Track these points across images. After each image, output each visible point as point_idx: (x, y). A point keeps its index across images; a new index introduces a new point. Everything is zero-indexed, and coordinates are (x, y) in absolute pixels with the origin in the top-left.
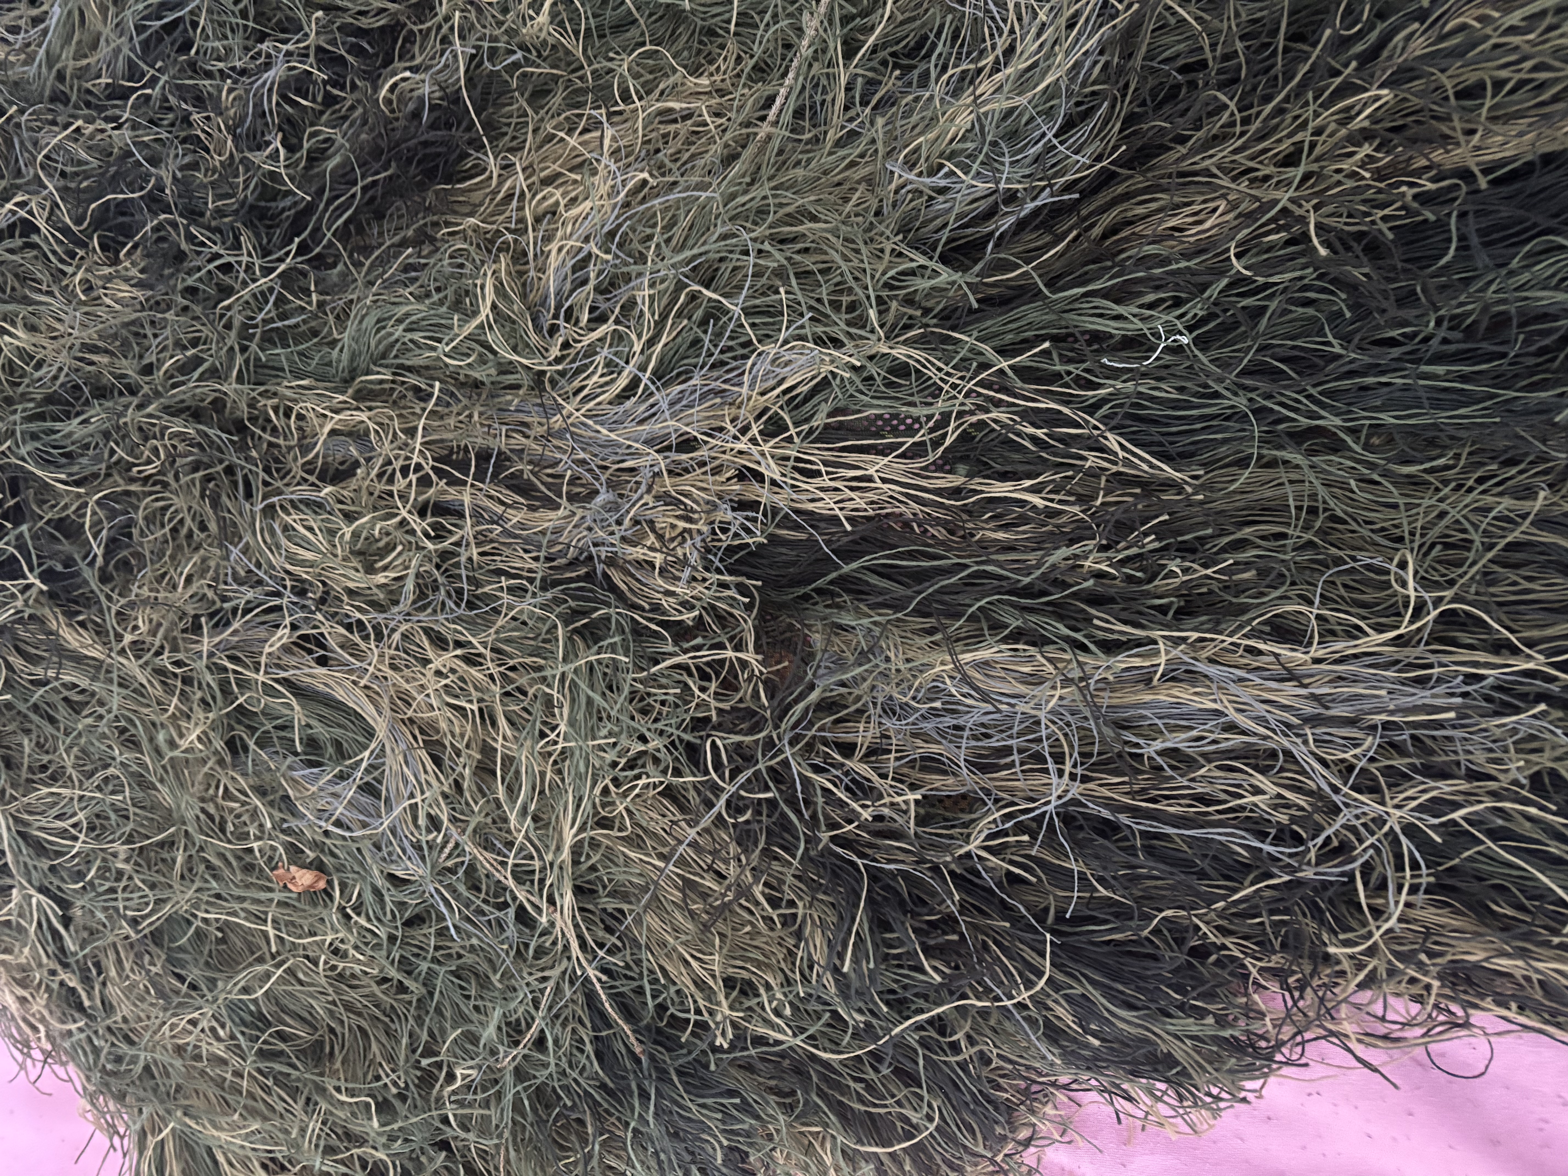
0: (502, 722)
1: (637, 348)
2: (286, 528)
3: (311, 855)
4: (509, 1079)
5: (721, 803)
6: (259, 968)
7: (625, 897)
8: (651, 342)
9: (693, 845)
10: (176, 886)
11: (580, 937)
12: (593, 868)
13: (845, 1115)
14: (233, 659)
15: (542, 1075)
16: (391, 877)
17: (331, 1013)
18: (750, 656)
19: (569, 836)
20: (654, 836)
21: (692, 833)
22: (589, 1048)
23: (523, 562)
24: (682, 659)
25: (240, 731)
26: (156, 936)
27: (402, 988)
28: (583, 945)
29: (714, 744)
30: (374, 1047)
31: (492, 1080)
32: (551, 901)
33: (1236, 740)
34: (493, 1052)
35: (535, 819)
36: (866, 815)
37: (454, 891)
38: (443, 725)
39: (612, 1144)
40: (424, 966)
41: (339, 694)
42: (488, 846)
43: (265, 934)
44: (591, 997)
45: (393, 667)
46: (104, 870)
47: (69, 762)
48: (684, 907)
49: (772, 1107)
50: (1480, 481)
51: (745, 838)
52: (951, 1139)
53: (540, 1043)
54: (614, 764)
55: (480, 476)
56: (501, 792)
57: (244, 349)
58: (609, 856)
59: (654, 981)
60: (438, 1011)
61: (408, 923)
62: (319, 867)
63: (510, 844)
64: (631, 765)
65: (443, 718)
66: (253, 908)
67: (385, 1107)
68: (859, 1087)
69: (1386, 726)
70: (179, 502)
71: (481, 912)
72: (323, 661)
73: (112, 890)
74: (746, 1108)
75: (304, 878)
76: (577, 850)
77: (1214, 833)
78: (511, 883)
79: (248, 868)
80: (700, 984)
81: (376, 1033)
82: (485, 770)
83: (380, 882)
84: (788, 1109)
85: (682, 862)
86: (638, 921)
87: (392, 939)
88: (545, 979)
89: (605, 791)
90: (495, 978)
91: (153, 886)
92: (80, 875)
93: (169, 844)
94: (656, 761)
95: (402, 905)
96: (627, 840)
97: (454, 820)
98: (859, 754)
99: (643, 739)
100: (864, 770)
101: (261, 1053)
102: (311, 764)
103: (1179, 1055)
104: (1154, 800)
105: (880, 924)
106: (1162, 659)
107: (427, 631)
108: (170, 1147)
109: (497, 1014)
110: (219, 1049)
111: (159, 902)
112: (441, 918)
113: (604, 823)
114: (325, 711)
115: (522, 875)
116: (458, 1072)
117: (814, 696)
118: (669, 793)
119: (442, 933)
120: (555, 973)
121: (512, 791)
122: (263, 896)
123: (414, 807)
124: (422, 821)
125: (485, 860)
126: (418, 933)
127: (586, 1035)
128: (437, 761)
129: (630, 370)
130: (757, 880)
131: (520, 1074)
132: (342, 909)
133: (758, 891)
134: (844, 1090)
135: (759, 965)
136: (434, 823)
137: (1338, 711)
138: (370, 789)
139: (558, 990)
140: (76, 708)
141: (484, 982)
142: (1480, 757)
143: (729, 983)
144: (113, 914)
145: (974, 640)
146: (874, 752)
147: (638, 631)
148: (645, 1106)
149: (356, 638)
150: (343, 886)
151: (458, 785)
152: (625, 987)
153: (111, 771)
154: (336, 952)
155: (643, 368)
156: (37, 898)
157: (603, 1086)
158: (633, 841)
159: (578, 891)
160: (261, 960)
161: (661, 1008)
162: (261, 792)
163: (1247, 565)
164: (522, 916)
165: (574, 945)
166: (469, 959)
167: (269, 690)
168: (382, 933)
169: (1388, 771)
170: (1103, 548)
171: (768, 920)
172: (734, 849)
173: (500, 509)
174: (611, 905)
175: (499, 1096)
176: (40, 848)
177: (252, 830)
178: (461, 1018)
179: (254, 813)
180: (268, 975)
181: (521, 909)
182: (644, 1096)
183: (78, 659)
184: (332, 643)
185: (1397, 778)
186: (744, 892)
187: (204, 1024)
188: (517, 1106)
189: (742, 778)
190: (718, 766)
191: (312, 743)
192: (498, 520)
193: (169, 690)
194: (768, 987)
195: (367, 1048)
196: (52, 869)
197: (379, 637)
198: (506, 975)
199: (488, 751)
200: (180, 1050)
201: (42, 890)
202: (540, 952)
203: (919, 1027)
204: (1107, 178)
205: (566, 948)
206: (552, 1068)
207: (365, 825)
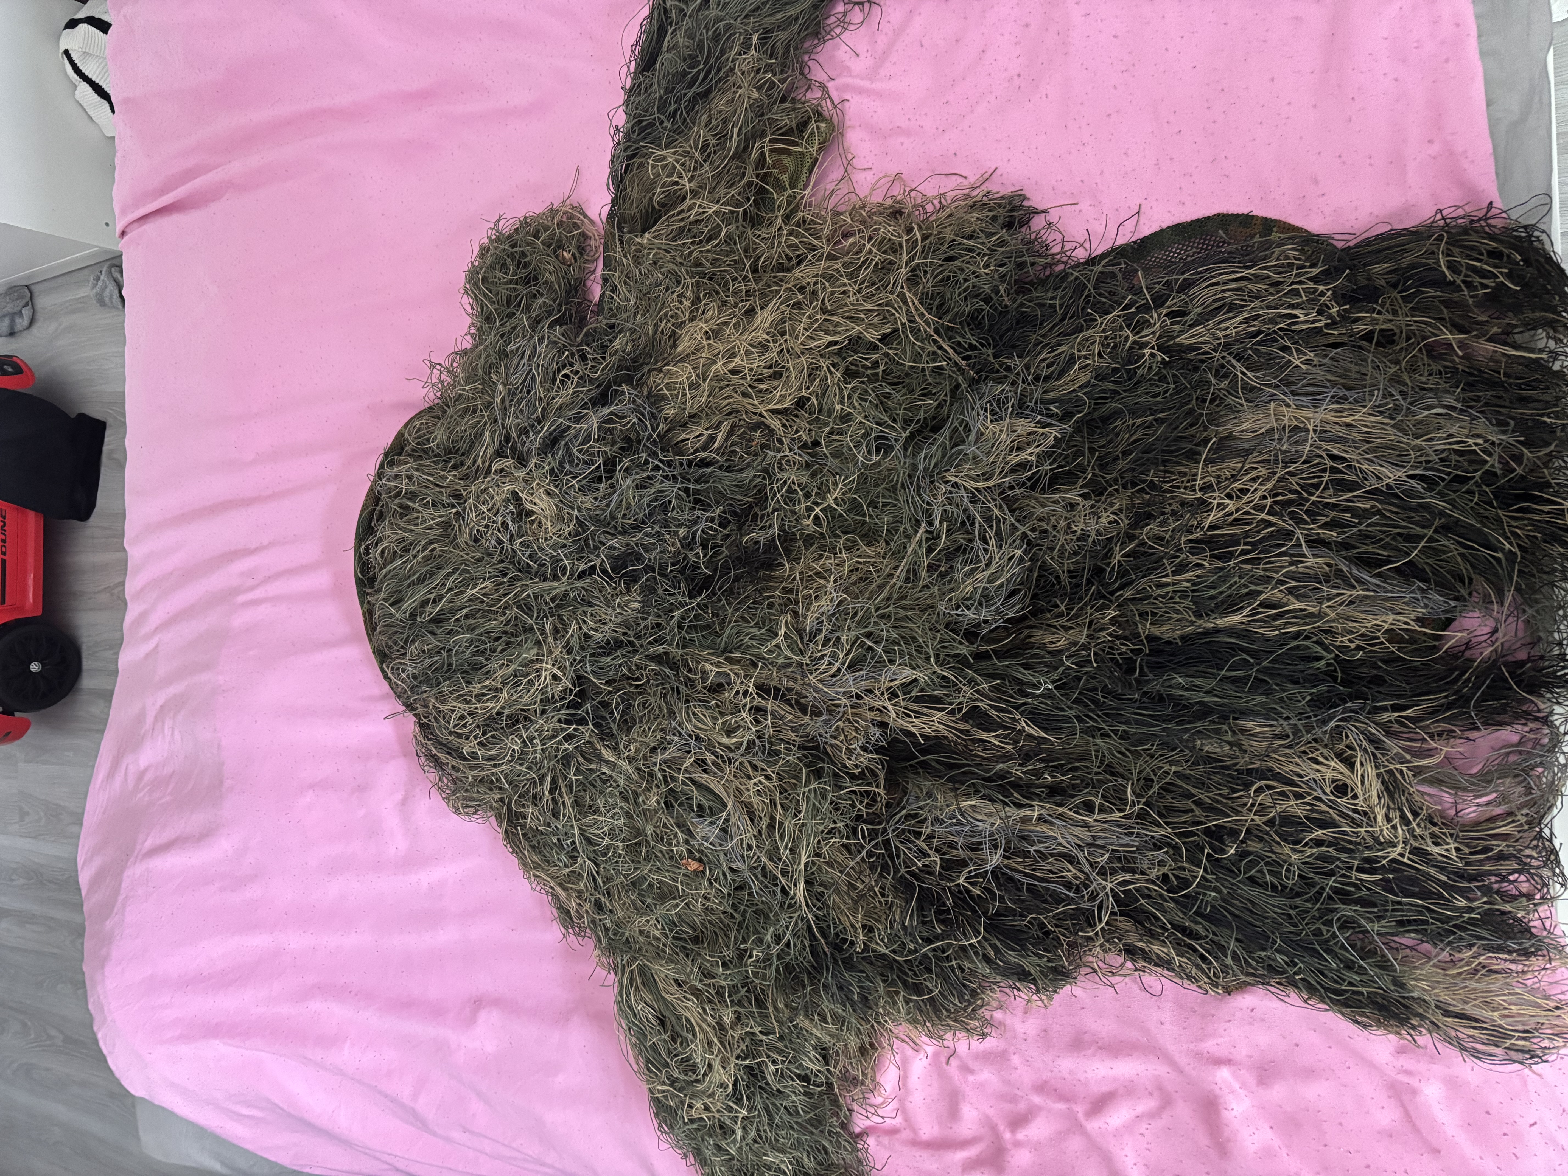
0: (779, 807)
1: (841, 657)
2: (694, 714)
3: (698, 855)
4: (775, 958)
5: (864, 852)
6: (675, 902)
7: (825, 887)
8: (847, 654)
9: (852, 868)
10: (643, 862)
11: (806, 902)
12: (813, 873)
13: (905, 984)
14: (669, 767)
15: (788, 959)
16: (730, 868)
17: (702, 924)
18: (882, 792)
19: (804, 859)
20: (838, 863)
21: (852, 863)
22: (808, 949)
23: (791, 736)
24: (854, 788)
25: (670, 798)
26: (633, 884)
27: (732, 916)
28: (807, 905)
29: (862, 829)
30: (720, 940)
31: (767, 959)
32: (795, 885)
33: (1061, 849)
34: (769, 947)
35: (791, 850)
36: (920, 864)
37: (756, 876)
38: (755, 806)
39: (815, 991)
40: (742, 908)
41: (712, 786)
42: (771, 859)
43: (677, 888)
44: (809, 927)
45: (735, 776)
46: (614, 853)
47: (601, 805)
48: (848, 894)
49: (879, 979)
50: (1161, 755)
51: (872, 868)
52: (945, 997)
53: (788, 945)
54: (823, 832)
55: (775, 698)
56: (777, 838)
57: (679, 633)
58: (820, 869)
59: (835, 923)
60: (747, 928)
61: (736, 889)
62: (700, 860)
63: (780, 859)
64: (829, 832)
65: (755, 800)
66: (673, 875)
67: (725, 965)
68: (910, 973)
69: (1113, 850)
70: (652, 699)
71: (766, 887)
72: (705, 771)
73: (617, 862)
74: (868, 978)
75: (694, 866)
76: (806, 865)
77: (1050, 886)
78: (779, 876)
79: (671, 858)
80: (853, 926)
81: (721, 934)
82: (771, 826)
83: (726, 870)
84: (884, 981)
85: (848, 875)
86: (829, 897)
87: (729, 895)
88: (791, 918)
89: (819, 842)
90: (771, 915)
91: (633, 861)
92: (605, 855)
93: (639, 844)
94: (840, 832)
95: (734, 880)
96: (827, 863)
97: (757, 847)
98: (923, 838)
99: (835, 822)
100: (924, 846)
101: (673, 937)
102: (699, 816)
103: (1032, 972)
104: (1034, 870)
105: (921, 908)
106: (1036, 814)
107: (750, 762)
108: (636, 973)
109: (772, 929)
110: (657, 933)
111: (636, 869)
112: (750, 888)
113: (818, 855)
114: (706, 793)
115: (784, 873)
116: (755, 953)
117: (904, 812)
118: (846, 846)
119: (750, 894)
120: (796, 915)
121: (782, 837)
122: (677, 871)
123: (742, 840)
124: (745, 846)
125: (770, 865)
126: (740, 894)
127: (807, 943)
128: (752, 820)
129: (837, 665)
130: (876, 885)
131: (779, 957)
132: (709, 880)
133: (877, 889)
134: (907, 975)
135: (876, 920)
136: (750, 847)
137: (1099, 842)
138: (724, 830)
139: (796, 923)
140: (604, 782)
141: (767, 917)
142: (1145, 866)
143: (864, 927)
144: (618, 872)
145: (968, 796)
146: (930, 837)
147: (836, 775)
148: (828, 973)
149: (720, 762)
150: (710, 870)
151: (760, 832)
152: (824, 925)
153: (616, 810)
154: (705, 898)
155: (843, 664)
156: (588, 862)
157: (813, 966)
158: (829, 864)
159: (807, 882)
160: (674, 898)
161: (837, 935)
162: (679, 826)
163: (1078, 778)
164: (783, 890)
165: (804, 904)
166: (761, 906)
167: (684, 783)
168: (725, 891)
169: (1112, 868)
170: (1020, 765)
171: (880, 902)
172: (868, 871)
173: (782, 713)
174: (820, 889)
175: (770, 965)
176: (589, 841)
177: (674, 842)
178: (756, 932)
179: (676, 836)
180: (677, 905)
181: (783, 887)
182: (828, 969)
183: (607, 762)
184: (709, 762)
185: (1114, 872)
186: (871, 889)
187: (652, 922)
188: (778, 971)
189: (873, 843)
190: (864, 837)
191: (700, 806)
192: (782, 718)
193: (643, 779)
194: (878, 929)
195: (717, 940)
196: (594, 851)
197: (730, 763)
198: (776, 914)
199: (772, 818)
200: (641, 932)
201: (589, 859)
202: (790, 906)
203: (934, 950)
204: (1024, 618)
205: (800, 906)
206: (792, 956)
207: (721, 845)
